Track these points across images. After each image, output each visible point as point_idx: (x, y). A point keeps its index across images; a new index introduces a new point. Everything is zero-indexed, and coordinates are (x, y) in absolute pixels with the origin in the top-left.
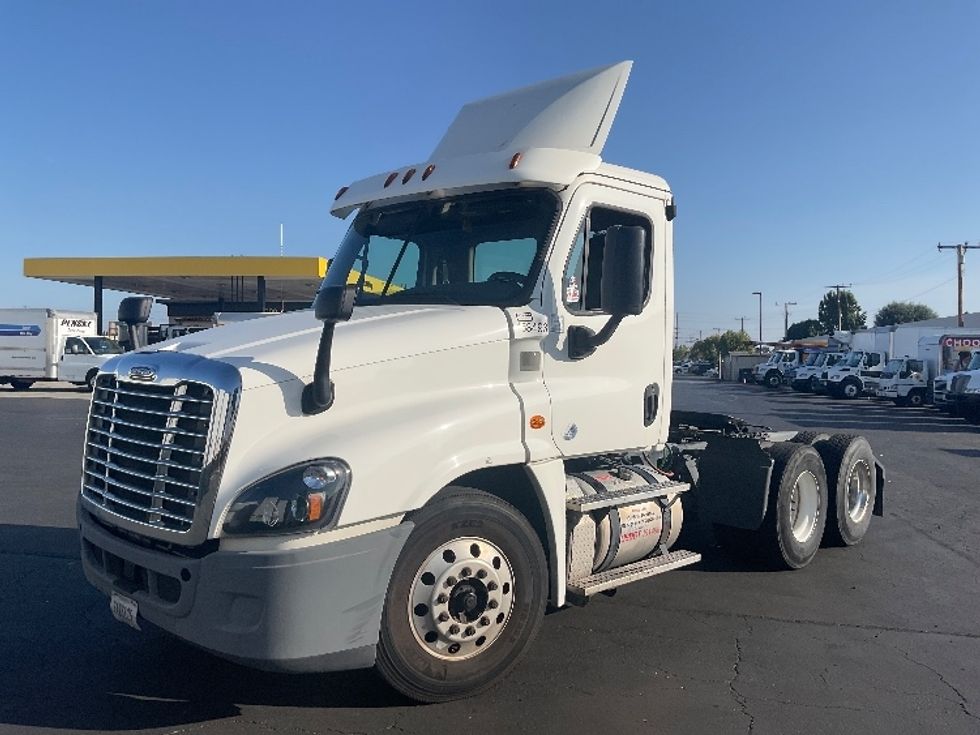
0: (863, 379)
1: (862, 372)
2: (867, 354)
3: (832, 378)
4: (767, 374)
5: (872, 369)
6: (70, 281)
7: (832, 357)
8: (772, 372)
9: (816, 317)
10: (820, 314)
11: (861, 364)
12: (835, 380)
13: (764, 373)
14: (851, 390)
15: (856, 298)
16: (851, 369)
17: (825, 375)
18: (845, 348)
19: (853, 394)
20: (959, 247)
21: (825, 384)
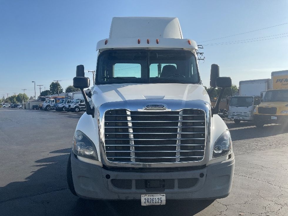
0: (80, 107)
1: (79, 104)
2: (81, 100)
4: (46, 106)
5: (82, 104)
9: (49, 89)
10: (50, 88)
11: (79, 102)
12: (73, 107)
13: (45, 106)
14: (77, 110)
15: (60, 84)
16: (77, 104)
17: (70, 106)
18: (71, 98)
19: (78, 111)
20: (93, 72)
21: (70, 108)
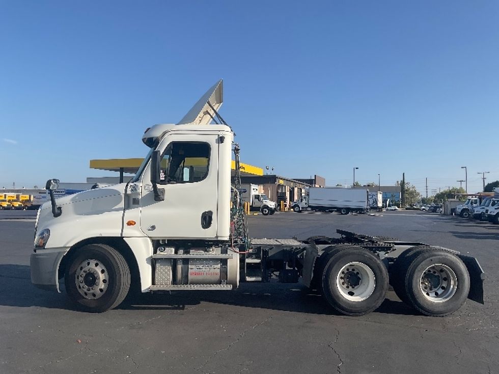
3: (491, 212)
6: (111, 170)
7: (494, 201)
8: (464, 210)
12: (492, 214)
13: (460, 211)
17: (487, 211)
21: (487, 216)
